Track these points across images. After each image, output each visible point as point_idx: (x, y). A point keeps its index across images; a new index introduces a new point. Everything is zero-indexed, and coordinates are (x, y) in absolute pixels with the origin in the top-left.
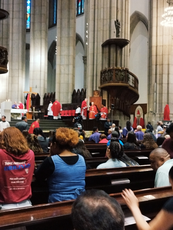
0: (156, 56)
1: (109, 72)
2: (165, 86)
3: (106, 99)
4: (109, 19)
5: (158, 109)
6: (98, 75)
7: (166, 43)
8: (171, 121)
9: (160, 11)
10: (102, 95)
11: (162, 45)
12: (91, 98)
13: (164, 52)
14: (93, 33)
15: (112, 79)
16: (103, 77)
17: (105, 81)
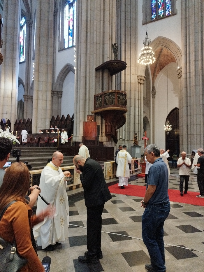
1: (110, 95)
2: (132, 117)
3: (100, 125)
4: (102, 44)
5: (126, 136)
6: (90, 99)
7: (133, 81)
8: (140, 147)
9: (128, 53)
10: (95, 121)
11: (129, 82)
12: (85, 123)
13: (131, 88)
14: (85, 56)
15: (114, 103)
16: (100, 100)
17: (104, 105)
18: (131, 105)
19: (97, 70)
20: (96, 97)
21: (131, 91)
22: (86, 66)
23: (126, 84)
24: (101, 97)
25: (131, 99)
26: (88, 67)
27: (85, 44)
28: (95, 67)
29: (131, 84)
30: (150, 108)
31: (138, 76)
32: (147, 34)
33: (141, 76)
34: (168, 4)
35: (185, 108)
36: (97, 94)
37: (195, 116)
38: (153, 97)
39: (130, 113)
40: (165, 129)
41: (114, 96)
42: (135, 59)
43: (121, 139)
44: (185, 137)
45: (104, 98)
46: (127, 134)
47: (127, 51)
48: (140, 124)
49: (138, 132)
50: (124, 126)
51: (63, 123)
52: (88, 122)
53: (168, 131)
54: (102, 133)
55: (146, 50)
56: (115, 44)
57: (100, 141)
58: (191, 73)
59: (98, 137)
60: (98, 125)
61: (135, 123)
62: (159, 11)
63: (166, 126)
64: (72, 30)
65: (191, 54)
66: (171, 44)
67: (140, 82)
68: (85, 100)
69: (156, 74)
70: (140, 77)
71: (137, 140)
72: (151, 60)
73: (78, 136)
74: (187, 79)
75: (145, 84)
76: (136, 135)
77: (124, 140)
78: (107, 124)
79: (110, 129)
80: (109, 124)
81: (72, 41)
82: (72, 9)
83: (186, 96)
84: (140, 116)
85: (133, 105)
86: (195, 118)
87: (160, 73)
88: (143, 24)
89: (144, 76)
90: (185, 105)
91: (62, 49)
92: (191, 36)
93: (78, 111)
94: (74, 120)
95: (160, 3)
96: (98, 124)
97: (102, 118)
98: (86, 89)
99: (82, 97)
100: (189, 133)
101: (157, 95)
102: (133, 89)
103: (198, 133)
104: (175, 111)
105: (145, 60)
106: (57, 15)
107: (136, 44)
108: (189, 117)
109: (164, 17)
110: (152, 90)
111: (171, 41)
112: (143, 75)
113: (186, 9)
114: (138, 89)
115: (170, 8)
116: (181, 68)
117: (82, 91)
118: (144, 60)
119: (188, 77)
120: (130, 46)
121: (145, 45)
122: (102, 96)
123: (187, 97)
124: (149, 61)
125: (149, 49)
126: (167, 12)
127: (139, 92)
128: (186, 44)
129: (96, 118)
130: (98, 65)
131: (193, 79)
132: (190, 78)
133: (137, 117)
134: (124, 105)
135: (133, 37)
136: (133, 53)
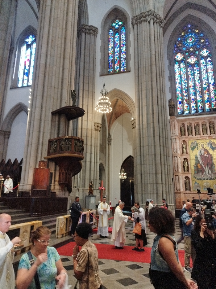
1: (67, 141)
2: (88, 163)
3: (53, 172)
4: (60, 89)
5: (81, 184)
6: (44, 144)
7: (89, 127)
8: (95, 196)
9: (85, 100)
10: (48, 167)
11: (86, 128)
12: (36, 170)
13: (88, 134)
14: (41, 99)
15: (70, 149)
16: (56, 145)
17: (59, 151)
18: (87, 152)
19: (54, 114)
20: (51, 142)
21: (88, 137)
22: (42, 109)
23: (83, 130)
24: (56, 142)
25: (88, 145)
26: (44, 110)
27: (42, 87)
28: (51, 111)
29: (88, 130)
30: (105, 155)
31: (95, 123)
32: (104, 85)
33: (98, 123)
34: (123, 62)
35: (139, 157)
36: (52, 138)
37: (148, 165)
38: (108, 144)
39: (86, 160)
40: (120, 177)
41: (71, 142)
42: (93, 107)
43: (75, 187)
44: (139, 185)
46: (82, 182)
47: (84, 98)
48: (95, 172)
49: (94, 179)
50: (79, 173)
51: (8, 168)
52: (40, 168)
53: (123, 179)
54: (55, 181)
55: (103, 99)
56: (74, 91)
57: (52, 190)
58: (144, 125)
59: (50, 186)
61: (90, 170)
62: (115, 67)
63: (121, 174)
64: (28, 70)
65: (143, 108)
66: (126, 97)
67: (96, 129)
68: (38, 144)
69: (112, 122)
70: (97, 125)
71: (92, 189)
72: (108, 110)
73: (26, 184)
75: (101, 131)
76: (91, 184)
77: (78, 189)
78: (61, 172)
79: (64, 177)
80: (64, 171)
81: (26, 80)
82: (29, 50)
84: (96, 163)
85: (89, 151)
86: (148, 167)
87: (115, 121)
88: (101, 76)
89: (101, 123)
90: (138, 154)
91: (15, 87)
92: (143, 92)
93: (28, 156)
94: (23, 165)
95: (117, 60)
96: (51, 172)
97: (56, 164)
98: (39, 132)
99: (35, 141)
100: (143, 183)
101: (112, 143)
103: (151, 182)
104: (129, 159)
105: (103, 108)
106: (12, 53)
107: (93, 93)
108: (143, 166)
109: (120, 72)
110: (108, 138)
111: (126, 95)
112: (99, 123)
113: (138, 68)
114: (94, 135)
115: (125, 65)
116: (135, 120)
118: (101, 109)
119: (141, 128)
120: (87, 94)
121: (103, 95)
123: (141, 147)
124: (106, 110)
125: (106, 99)
126: (122, 68)
127: (95, 138)
128: (139, 99)
129: (50, 164)
130: (55, 109)
131: (145, 131)
132: (143, 129)
133: (93, 164)
134: (81, 152)
135: (91, 86)
136: (90, 100)
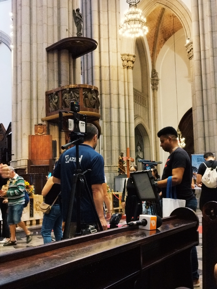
0: (101, 81)
2: (115, 125)
3: (57, 140)
6: (39, 98)
7: (114, 63)
9: (103, 16)
11: (108, 66)
13: (111, 76)
16: (56, 100)
17: (62, 108)
18: (112, 106)
20: (49, 95)
21: (111, 81)
23: (103, 69)
24: (57, 94)
25: (112, 95)
28: (45, 46)
29: (111, 69)
31: (122, 55)
33: (128, 55)
38: (153, 89)
39: (111, 120)
41: (79, 94)
42: (118, 27)
45: (62, 97)
46: (107, 156)
47: (101, 12)
48: (128, 138)
49: (126, 150)
52: (37, 135)
58: (207, 52)
60: (53, 141)
61: (119, 136)
65: (205, 21)
67: (126, 64)
70: (127, 57)
71: (124, 166)
74: (201, 61)
76: (122, 157)
83: (200, 89)
84: (128, 124)
85: (115, 104)
86: (215, 124)
87: (164, 45)
89: (134, 54)
90: (199, 103)
93: (19, 118)
94: (13, 133)
99: (25, 95)
102: (114, 77)
108: (206, 123)
110: (152, 77)
112: (130, 53)
114: (122, 76)
117: (25, 85)
119: (202, 57)
120: (106, 3)
121: (130, 6)
122: (59, 93)
123: (202, 91)
127: (124, 82)
131: (209, 62)
133: (123, 125)
134: (94, 108)
136: (112, 15)
